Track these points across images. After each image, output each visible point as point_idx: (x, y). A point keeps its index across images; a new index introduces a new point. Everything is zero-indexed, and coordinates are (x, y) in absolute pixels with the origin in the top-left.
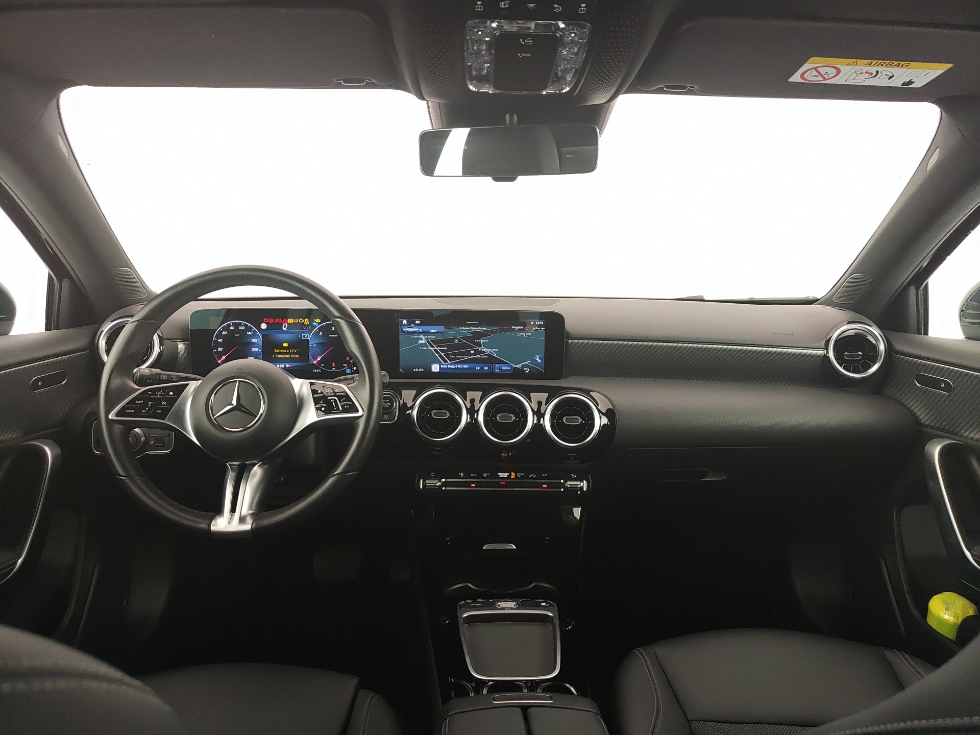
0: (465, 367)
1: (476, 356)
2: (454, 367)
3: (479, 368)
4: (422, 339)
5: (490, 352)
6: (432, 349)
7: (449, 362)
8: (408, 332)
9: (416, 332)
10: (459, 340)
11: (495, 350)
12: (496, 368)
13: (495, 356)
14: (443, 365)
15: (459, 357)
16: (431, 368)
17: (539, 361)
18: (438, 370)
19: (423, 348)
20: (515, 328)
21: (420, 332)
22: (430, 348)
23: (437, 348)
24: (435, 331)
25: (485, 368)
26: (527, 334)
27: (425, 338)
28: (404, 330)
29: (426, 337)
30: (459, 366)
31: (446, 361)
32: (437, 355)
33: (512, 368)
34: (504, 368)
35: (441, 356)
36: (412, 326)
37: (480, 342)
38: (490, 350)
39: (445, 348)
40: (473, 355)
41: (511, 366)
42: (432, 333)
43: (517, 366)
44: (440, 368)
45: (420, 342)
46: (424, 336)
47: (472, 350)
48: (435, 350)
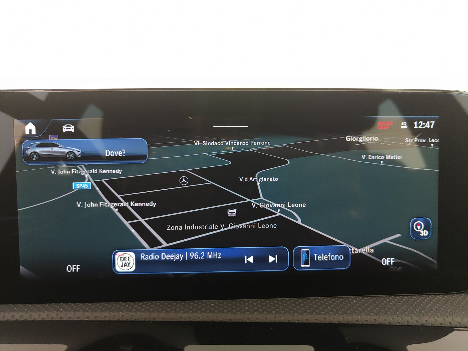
0: (210, 256)
1: (244, 225)
2: (179, 257)
3: (251, 259)
4: (81, 179)
5: (282, 211)
6: (111, 206)
7: (165, 244)
8: (42, 158)
9: (65, 158)
10: (193, 180)
11: (297, 205)
12: (303, 257)
13: (299, 222)
14: (148, 253)
15: (193, 227)
16: (112, 263)
17: (424, 233)
18: (132, 268)
19: (86, 205)
20: (354, 139)
21: (76, 159)
22: (107, 204)
23: (126, 204)
24: (119, 153)
25: (271, 259)
26: (388, 157)
27: (92, 175)
28: (29, 152)
29: (96, 171)
30: (194, 255)
31: (153, 242)
32: (127, 223)
33: (346, 255)
34: (325, 258)
35: (138, 227)
36: (53, 139)
37: (255, 182)
38: (283, 206)
39: (153, 204)
40: (235, 220)
41: (345, 252)
42: (110, 158)
43: (363, 251)
44: (138, 261)
45: (78, 186)
46: (88, 168)
47: (231, 207)
48: (123, 211)
